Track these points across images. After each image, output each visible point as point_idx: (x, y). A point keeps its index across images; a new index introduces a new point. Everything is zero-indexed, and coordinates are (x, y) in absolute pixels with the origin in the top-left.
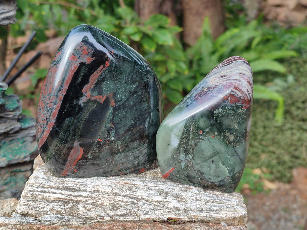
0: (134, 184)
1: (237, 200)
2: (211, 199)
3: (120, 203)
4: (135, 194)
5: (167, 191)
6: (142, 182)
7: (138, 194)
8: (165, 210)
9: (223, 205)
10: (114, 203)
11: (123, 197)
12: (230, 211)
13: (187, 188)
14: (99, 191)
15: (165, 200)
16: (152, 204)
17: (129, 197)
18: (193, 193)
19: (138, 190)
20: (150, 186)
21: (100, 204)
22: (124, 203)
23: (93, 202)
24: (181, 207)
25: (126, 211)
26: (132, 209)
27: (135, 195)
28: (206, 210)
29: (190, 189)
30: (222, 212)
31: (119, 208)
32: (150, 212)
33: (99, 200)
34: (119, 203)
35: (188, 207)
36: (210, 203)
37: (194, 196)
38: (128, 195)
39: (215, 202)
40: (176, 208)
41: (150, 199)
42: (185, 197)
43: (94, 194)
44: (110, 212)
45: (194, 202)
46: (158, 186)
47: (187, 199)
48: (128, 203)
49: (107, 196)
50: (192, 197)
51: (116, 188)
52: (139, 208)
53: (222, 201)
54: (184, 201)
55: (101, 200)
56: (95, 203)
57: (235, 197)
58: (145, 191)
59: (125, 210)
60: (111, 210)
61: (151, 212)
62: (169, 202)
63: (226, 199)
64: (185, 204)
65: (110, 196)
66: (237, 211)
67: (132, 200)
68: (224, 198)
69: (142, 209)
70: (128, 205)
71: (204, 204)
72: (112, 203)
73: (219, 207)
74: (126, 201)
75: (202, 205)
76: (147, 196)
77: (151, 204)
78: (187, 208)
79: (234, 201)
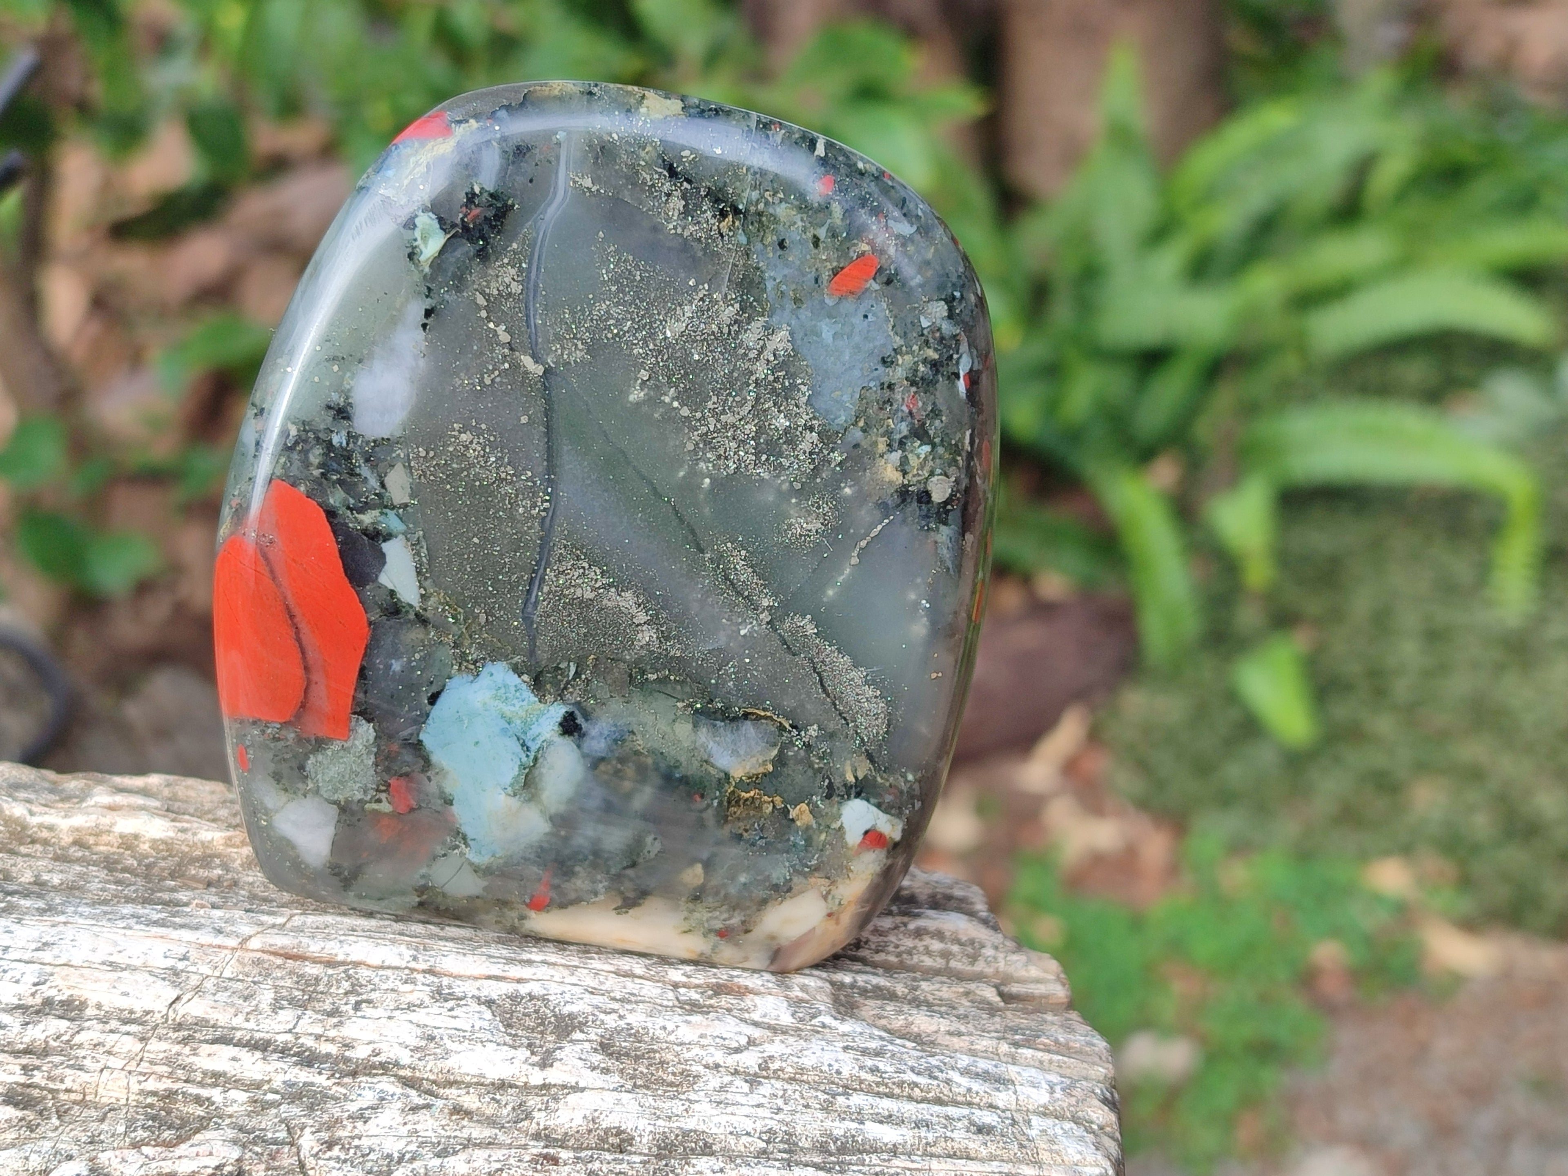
0: (343, 963)
1: (1054, 1078)
2: (874, 1070)
3: (216, 1094)
4: (332, 1033)
5: (566, 1010)
6: (403, 948)
7: (352, 1029)
8: (525, 1147)
9: (951, 1111)
10: (170, 1095)
11: (243, 1054)
12: (992, 1158)
13: (719, 990)
14: (83, 1005)
15: (537, 1077)
16: (440, 1103)
17: (284, 1051)
18: (756, 1024)
19: (357, 1006)
20: (455, 971)
21: (73, 1096)
22: (241, 1096)
23: (22, 1079)
24: (642, 1124)
25: (235, 1153)
26: (282, 1135)
27: (332, 1040)
28: (823, 1148)
29: (742, 992)
30: (935, 1164)
31: (203, 1124)
32: (413, 1159)
33: (68, 1071)
34: (205, 1093)
35: (690, 1124)
36: (857, 1100)
37: (751, 1042)
38: (281, 1038)
39: (897, 1091)
40: (607, 1131)
41: (429, 1069)
42: (687, 1055)
43: (41, 1026)
44: (124, 1160)
45: (746, 1087)
46: (516, 971)
47: (697, 1068)
48: (270, 1097)
49: (130, 1045)
50: (737, 1050)
51: (209, 985)
52: (341, 1133)
53: (948, 1082)
54: (671, 1084)
55: (81, 1068)
56: (36, 1093)
57: (1046, 1056)
58: (411, 1007)
59: (235, 1142)
60: (136, 1145)
61: (417, 1164)
62: (564, 1087)
63: (983, 1065)
64: (677, 1107)
65: (155, 1045)
66: (1045, 1156)
67: (303, 1076)
68: (964, 1061)
69: (356, 1142)
70: (266, 1106)
71: (811, 1102)
72: (154, 1094)
73: (917, 1125)
74: (258, 1077)
75: (793, 1112)
76: (416, 1049)
77: (428, 1106)
78: (686, 1134)
79: (1034, 1085)
